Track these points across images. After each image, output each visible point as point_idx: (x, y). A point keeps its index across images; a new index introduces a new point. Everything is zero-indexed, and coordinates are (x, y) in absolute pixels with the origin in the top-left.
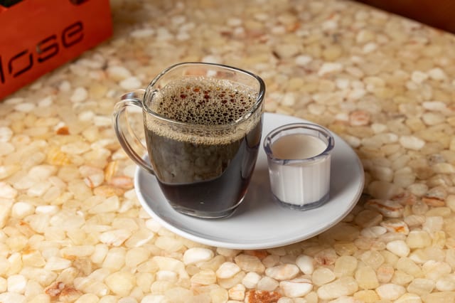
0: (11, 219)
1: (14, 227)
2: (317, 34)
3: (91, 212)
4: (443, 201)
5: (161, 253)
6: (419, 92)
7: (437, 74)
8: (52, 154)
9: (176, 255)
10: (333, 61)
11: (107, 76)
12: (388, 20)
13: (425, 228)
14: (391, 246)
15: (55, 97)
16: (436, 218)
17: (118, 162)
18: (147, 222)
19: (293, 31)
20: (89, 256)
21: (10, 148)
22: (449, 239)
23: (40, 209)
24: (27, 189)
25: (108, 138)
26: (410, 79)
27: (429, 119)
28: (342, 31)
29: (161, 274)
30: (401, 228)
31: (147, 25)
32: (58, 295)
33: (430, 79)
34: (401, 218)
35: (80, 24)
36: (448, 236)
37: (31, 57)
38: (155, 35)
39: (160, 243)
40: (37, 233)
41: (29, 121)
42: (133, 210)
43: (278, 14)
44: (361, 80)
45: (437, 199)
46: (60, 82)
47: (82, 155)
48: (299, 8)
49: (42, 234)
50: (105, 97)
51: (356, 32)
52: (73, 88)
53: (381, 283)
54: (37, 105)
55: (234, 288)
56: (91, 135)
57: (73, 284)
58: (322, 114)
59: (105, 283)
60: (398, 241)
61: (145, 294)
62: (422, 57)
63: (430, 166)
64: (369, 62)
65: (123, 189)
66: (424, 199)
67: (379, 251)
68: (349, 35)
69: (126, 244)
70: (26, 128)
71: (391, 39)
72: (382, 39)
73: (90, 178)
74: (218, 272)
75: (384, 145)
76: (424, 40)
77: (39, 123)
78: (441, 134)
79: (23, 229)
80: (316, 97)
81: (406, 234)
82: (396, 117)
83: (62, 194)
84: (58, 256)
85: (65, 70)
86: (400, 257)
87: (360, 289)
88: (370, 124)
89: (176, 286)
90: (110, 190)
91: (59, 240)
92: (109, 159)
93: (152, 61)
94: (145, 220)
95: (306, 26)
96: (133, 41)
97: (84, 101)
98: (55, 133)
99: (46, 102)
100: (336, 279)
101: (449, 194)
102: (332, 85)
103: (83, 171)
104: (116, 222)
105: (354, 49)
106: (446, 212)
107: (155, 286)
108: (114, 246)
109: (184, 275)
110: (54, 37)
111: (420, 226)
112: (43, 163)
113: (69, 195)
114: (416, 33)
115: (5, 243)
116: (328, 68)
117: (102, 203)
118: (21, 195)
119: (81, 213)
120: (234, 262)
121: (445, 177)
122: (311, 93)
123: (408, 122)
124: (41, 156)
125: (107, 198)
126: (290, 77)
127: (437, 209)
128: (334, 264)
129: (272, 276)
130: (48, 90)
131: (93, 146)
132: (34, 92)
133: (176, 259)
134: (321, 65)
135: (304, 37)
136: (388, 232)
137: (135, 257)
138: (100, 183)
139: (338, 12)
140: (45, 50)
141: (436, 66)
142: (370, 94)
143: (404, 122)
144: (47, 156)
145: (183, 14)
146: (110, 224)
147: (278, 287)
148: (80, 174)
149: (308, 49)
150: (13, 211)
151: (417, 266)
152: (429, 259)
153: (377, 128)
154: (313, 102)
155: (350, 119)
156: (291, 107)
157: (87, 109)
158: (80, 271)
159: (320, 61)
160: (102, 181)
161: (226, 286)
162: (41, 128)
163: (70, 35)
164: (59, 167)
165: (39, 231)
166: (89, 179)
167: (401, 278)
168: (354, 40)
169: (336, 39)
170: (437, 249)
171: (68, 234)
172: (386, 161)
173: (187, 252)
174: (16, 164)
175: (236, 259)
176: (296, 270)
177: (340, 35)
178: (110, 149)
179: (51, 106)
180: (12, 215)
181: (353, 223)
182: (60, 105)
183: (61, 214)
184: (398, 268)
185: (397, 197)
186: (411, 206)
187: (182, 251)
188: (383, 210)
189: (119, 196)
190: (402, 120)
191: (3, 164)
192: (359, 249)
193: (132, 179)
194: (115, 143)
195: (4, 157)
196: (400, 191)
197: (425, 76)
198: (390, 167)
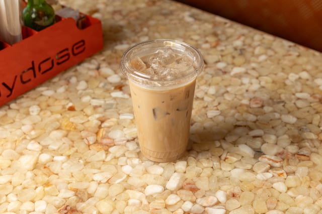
0: (38, 164)
1: (40, 169)
2: (230, 49)
3: (88, 160)
4: (308, 157)
5: (131, 188)
6: (293, 86)
7: (305, 75)
8: (65, 123)
9: (140, 189)
10: (240, 66)
11: (99, 73)
12: (274, 41)
13: (297, 174)
14: (275, 185)
15: (67, 86)
16: (304, 168)
17: (105, 129)
18: (123, 167)
19: (215, 47)
20: (86, 189)
21: (39, 118)
22: (312, 182)
23: (56, 158)
24: (49, 145)
25: (99, 113)
26: (287, 78)
27: (300, 104)
28: (245, 47)
29: (131, 202)
30: (282, 174)
31: (125, 42)
33: (300, 78)
34: (282, 167)
35: (83, 41)
36: (311, 180)
37: (53, 62)
39: (130, 181)
40: (54, 174)
41: (51, 101)
42: (114, 160)
43: (206, 36)
44: (257, 78)
45: (305, 155)
46: (70, 78)
47: (83, 124)
48: (219, 32)
49: (57, 174)
50: (98, 87)
51: (254, 48)
52: (78, 81)
53: (269, 209)
54: (56, 92)
55: (177, 212)
56: (88, 111)
57: (75, 207)
58: (233, 100)
59: (95, 206)
60: (280, 183)
62: (295, 64)
63: (300, 134)
64: (262, 67)
65: (108, 146)
66: (296, 156)
67: (268, 188)
68: (250, 50)
69: (109, 182)
70: (49, 106)
71: (276, 53)
72: (270, 52)
74: (166, 200)
75: (271, 120)
76: (297, 54)
77: (57, 103)
78: (307, 114)
79: (45, 171)
80: (229, 89)
81: (285, 177)
82: (279, 103)
83: (70, 149)
84: (67, 189)
85: (74, 70)
86: (281, 193)
88: (262, 106)
89: (140, 209)
90: (100, 147)
91: (68, 179)
92: (100, 127)
94: (122, 166)
95: (223, 44)
96: (116, 52)
97: (85, 90)
98: (67, 109)
99: (61, 90)
100: (241, 206)
101: (312, 152)
102: (239, 81)
103: (83, 134)
104: (103, 167)
105: (253, 59)
106: (310, 164)
107: (127, 209)
108: (102, 183)
109: (145, 202)
110: (67, 49)
111: (294, 173)
112: (59, 129)
113: (74, 149)
114: (291, 49)
115: (34, 180)
116: (236, 70)
117: (94, 155)
118: (44, 149)
119: (81, 161)
120: (177, 194)
121: (310, 141)
122: (226, 86)
123: (287, 106)
124: (58, 124)
125: (98, 152)
126: (213, 76)
127: (304, 162)
128: (239, 197)
129: (200, 204)
130: (63, 82)
131: (90, 118)
132: (54, 83)
133: (140, 191)
134: (232, 68)
135: (222, 51)
136: (273, 176)
137: (115, 190)
138: (94, 142)
139: (243, 35)
140: (62, 57)
141: (304, 70)
142: (263, 87)
143: (284, 106)
144: (61, 124)
145: (147, 35)
146: (100, 169)
147: (204, 211)
148: (82, 136)
149: (224, 58)
150: (39, 159)
151: (291, 199)
152: (299, 194)
153: (267, 109)
154: (227, 92)
155: (250, 103)
156: (213, 95)
157: (87, 94)
158: (80, 198)
159: (232, 66)
161: (172, 210)
162: (58, 107)
163: (77, 48)
164: (69, 131)
165: (55, 173)
166: (87, 139)
167: (282, 206)
168: (253, 53)
169: (242, 52)
170: (304, 188)
171: (73, 175)
172: (273, 131)
173: (147, 187)
174: (42, 129)
175: (178, 192)
176: (215, 201)
177: (244, 49)
178: (100, 120)
179: (64, 92)
180: (39, 162)
181: (252, 170)
182: (70, 92)
183: (69, 161)
184: (280, 200)
185: (279, 154)
186: (288, 160)
187: (144, 187)
188: (271, 162)
189: (105, 151)
190: (282, 104)
191: (34, 129)
192: (255, 187)
193: (113, 140)
194: (103, 117)
195: (35, 124)
196: (281, 150)
197: (297, 76)
198: (275, 135)
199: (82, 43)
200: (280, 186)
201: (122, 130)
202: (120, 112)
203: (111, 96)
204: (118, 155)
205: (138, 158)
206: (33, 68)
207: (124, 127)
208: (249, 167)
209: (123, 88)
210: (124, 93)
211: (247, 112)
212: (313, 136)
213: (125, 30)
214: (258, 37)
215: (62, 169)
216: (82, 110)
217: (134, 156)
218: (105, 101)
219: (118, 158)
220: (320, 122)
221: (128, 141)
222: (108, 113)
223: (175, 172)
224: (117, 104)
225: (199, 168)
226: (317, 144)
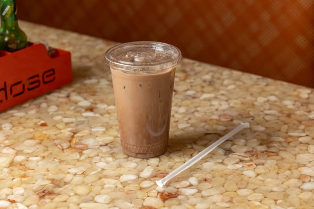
0: (13, 163)
1: (16, 166)
2: (199, 81)
3: (62, 160)
5: (106, 177)
6: (261, 106)
7: (273, 98)
9: (115, 178)
10: (209, 93)
11: (70, 100)
12: (243, 75)
13: (266, 165)
14: (244, 173)
15: (38, 110)
16: (272, 160)
17: (78, 138)
18: (97, 164)
19: (184, 80)
20: (62, 179)
21: (12, 132)
22: (280, 170)
23: (31, 158)
24: (23, 150)
25: (71, 127)
26: (256, 101)
27: (268, 118)
28: (215, 80)
29: (106, 186)
30: (251, 165)
31: (93, 78)
32: (44, 196)
33: (268, 101)
34: (251, 161)
35: (53, 70)
36: (279, 168)
38: (99, 82)
39: (105, 173)
41: (22, 120)
42: (88, 159)
44: (226, 101)
45: (273, 152)
46: (41, 103)
47: (55, 135)
48: (188, 69)
50: (68, 109)
51: (223, 80)
52: (49, 106)
53: (239, 189)
55: (151, 192)
56: (61, 126)
57: (53, 191)
58: (203, 116)
59: (72, 190)
60: (249, 171)
61: (97, 195)
62: (263, 91)
63: (269, 138)
64: (231, 93)
65: (81, 149)
66: (265, 153)
67: (238, 175)
68: (219, 81)
69: (85, 173)
70: (20, 123)
71: (244, 83)
72: (238, 83)
73: (62, 145)
74: (141, 185)
76: (265, 84)
77: (28, 121)
78: (275, 124)
79: (21, 167)
80: (199, 109)
81: (254, 167)
82: (248, 117)
83: (44, 152)
84: (43, 179)
85: (44, 97)
86: (250, 178)
87: (226, 191)
88: (232, 120)
89: (115, 191)
90: (73, 150)
91: (43, 172)
93: (97, 94)
95: (192, 78)
96: (85, 85)
97: (56, 111)
98: (39, 126)
99: (32, 112)
100: (212, 187)
101: (280, 150)
102: (209, 103)
103: (57, 142)
104: (78, 164)
105: (221, 88)
106: (278, 158)
107: (102, 191)
108: (77, 174)
109: (120, 186)
110: (37, 76)
111: (263, 164)
112: (32, 139)
113: (49, 152)
114: (259, 80)
115: (10, 173)
116: (206, 96)
117: (69, 155)
118: (19, 153)
119: (56, 160)
120: (151, 180)
121: (278, 143)
122: (196, 107)
123: (255, 119)
124: (31, 136)
125: (72, 153)
126: (182, 100)
127: (273, 157)
128: (211, 181)
129: (174, 186)
130: (33, 106)
131: (62, 131)
132: (25, 107)
134: (201, 95)
135: (191, 83)
136: (243, 167)
137: (90, 179)
138: (67, 147)
139: (212, 71)
140: (32, 83)
141: (272, 95)
142: (233, 107)
143: (253, 119)
144: (34, 136)
146: (75, 165)
147: (178, 191)
148: (55, 143)
149: (194, 88)
150: (15, 159)
151: (261, 181)
152: (268, 178)
153: (236, 122)
154: (197, 111)
155: (220, 118)
156: (183, 113)
157: (58, 115)
158: (57, 185)
159: (201, 93)
160: (69, 146)
161: (145, 191)
162: (30, 123)
163: (47, 76)
164: (42, 140)
165: (31, 168)
166: (60, 145)
167: (251, 186)
168: (222, 84)
169: (211, 83)
170: (273, 174)
171: (49, 170)
172: (242, 137)
173: (122, 176)
174: (15, 139)
175: (152, 179)
176: (188, 183)
177: (213, 82)
178: (73, 132)
179: (35, 114)
180: (15, 161)
181: (222, 163)
182: (41, 113)
183: (44, 160)
184: (249, 182)
185: (249, 152)
186: (257, 156)
187: (119, 176)
188: (241, 157)
189: (79, 153)
190: (252, 118)
191: (7, 139)
192: (226, 174)
193: (87, 145)
194: (76, 130)
195: (8, 136)
196: (250, 149)
197: (266, 99)
198: (245, 139)
199: (52, 72)
200: (249, 173)
201: (95, 138)
202: (92, 126)
203: (82, 116)
204: (91, 155)
205: (112, 157)
206: (5, 89)
207: (97, 137)
208: (220, 161)
209: (94, 110)
210: (95, 113)
211: (217, 124)
212: (281, 139)
213: (94, 69)
214: (226, 72)
215: (37, 166)
216: (54, 126)
217: (107, 156)
218: (77, 119)
219: (92, 157)
220: (287, 130)
221: (101, 146)
222: (80, 127)
223: (148, 165)
224: (88, 121)
225: (172, 163)
226: (284, 144)
